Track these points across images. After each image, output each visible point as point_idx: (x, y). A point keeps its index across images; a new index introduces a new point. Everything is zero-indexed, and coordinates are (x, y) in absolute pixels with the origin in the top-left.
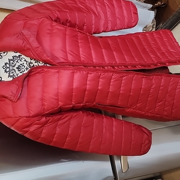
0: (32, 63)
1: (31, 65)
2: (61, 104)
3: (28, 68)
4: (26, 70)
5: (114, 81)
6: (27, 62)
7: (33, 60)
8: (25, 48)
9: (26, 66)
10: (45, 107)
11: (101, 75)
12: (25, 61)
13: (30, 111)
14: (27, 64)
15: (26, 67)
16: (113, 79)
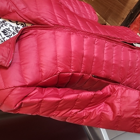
0: (19, 28)
1: (18, 29)
2: (60, 70)
3: (15, 32)
4: (13, 34)
5: (107, 49)
6: (13, 27)
7: (20, 25)
8: (11, 11)
9: (12, 30)
10: (43, 74)
11: (96, 41)
12: (11, 26)
13: (25, 78)
14: (13, 29)
15: (12, 32)
16: (106, 47)
